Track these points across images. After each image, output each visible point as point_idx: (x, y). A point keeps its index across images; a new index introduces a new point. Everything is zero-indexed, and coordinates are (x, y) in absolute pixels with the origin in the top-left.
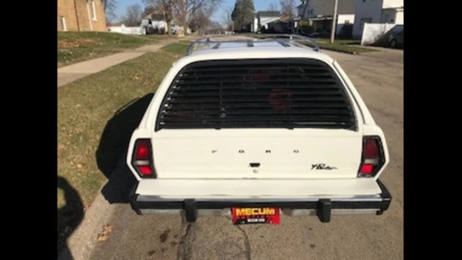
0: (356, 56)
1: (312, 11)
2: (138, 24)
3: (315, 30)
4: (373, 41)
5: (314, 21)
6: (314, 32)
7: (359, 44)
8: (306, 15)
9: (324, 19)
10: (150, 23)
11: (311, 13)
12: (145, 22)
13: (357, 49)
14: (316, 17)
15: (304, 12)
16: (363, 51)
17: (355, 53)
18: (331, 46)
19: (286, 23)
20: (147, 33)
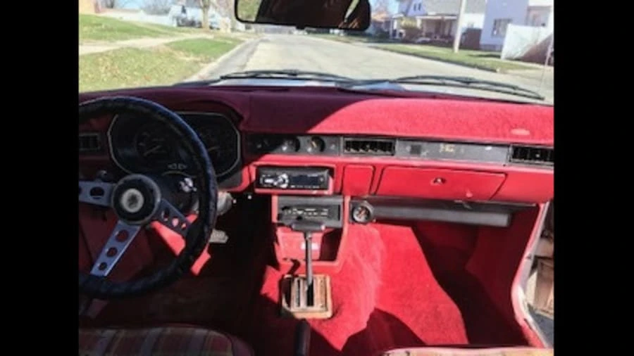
0: (502, 76)
1: (420, 5)
2: (166, 12)
3: (424, 34)
4: (520, 54)
5: (423, 20)
6: (421, 36)
7: (499, 57)
8: (411, 12)
9: (439, 18)
10: (184, 11)
11: (419, 8)
12: (176, 10)
13: (501, 65)
14: (427, 15)
15: (409, 7)
16: (512, 69)
17: (498, 70)
18: (455, 58)
19: (381, 23)
20: (179, 25)
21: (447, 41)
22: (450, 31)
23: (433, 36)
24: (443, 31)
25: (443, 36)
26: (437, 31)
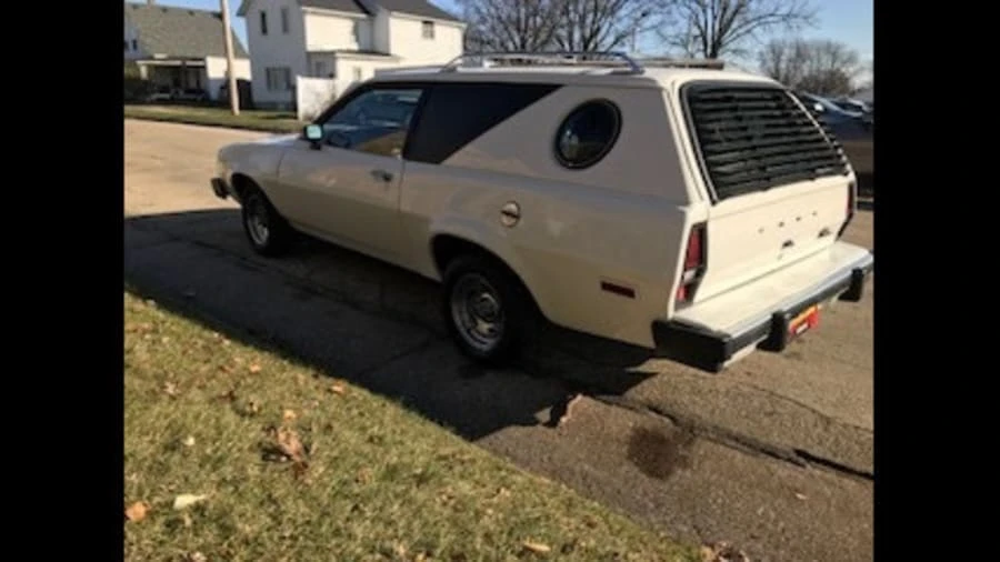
3: (157, 89)
5: (149, 66)
6: (154, 91)
7: (296, 118)
14: (152, 58)
21: (199, 98)
22: (198, 83)
23: (173, 91)
24: (187, 83)
25: (189, 91)
26: (177, 83)
